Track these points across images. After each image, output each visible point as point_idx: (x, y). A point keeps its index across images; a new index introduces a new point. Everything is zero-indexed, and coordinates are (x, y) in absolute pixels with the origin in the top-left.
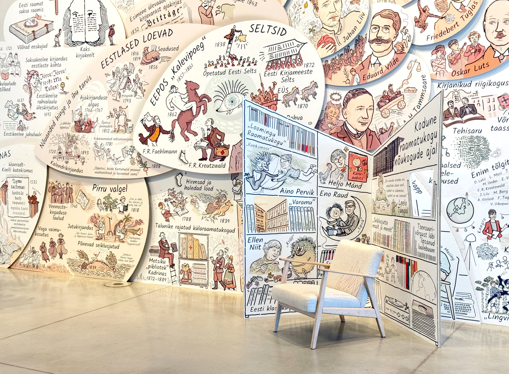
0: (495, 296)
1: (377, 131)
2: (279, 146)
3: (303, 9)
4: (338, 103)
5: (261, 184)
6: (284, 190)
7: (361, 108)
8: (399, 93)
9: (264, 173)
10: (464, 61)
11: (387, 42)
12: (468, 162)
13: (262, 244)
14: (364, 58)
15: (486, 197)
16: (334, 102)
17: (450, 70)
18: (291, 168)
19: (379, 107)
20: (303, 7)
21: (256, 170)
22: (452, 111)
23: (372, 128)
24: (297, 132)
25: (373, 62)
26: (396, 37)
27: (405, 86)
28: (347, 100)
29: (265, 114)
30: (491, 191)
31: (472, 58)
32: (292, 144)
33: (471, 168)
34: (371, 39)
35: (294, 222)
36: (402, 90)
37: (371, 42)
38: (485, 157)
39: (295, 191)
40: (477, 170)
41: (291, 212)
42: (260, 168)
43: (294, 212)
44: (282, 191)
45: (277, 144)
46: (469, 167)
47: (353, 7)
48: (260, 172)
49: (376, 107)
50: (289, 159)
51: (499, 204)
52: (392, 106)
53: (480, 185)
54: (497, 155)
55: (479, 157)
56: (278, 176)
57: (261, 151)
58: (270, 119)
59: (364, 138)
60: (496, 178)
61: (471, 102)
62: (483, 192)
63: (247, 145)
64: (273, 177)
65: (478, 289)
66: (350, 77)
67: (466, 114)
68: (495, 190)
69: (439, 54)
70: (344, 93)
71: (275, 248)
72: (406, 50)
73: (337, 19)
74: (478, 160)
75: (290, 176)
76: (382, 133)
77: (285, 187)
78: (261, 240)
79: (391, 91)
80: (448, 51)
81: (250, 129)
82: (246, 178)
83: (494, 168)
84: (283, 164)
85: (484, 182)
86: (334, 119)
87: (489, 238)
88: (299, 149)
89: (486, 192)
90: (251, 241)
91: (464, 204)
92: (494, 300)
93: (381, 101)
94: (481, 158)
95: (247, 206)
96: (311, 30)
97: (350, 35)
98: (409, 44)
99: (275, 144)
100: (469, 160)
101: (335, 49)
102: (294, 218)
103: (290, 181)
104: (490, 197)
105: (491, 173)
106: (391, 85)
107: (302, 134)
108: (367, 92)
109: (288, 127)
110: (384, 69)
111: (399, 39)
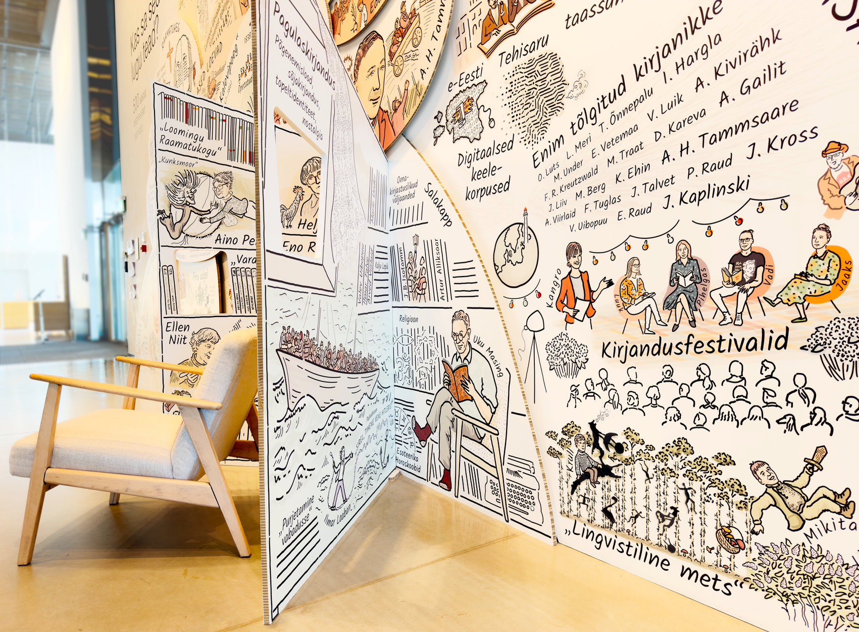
0: (586, 476)
1: (390, 109)
2: (211, 158)
5: (183, 228)
6: (222, 238)
7: (372, 71)
8: (413, 14)
9: (188, 209)
12: (525, 129)
13: (188, 334)
15: (560, 212)
18: (232, 197)
19: (391, 56)
21: (175, 203)
22: (496, 13)
23: (384, 105)
24: (241, 130)
29: (187, 103)
30: (570, 194)
32: (232, 151)
33: (531, 143)
35: (242, 296)
38: (555, 107)
39: (241, 240)
40: (543, 145)
41: (235, 278)
42: (181, 199)
43: (239, 278)
44: (218, 239)
45: (207, 155)
46: (527, 142)
48: (181, 207)
49: (388, 58)
50: (228, 179)
51: (587, 225)
53: (549, 184)
54: (580, 91)
55: (545, 110)
56: (210, 213)
57: (182, 169)
58: (194, 110)
60: (579, 156)
62: (553, 200)
63: (160, 162)
64: (202, 215)
65: (552, 452)
67: (518, 9)
68: (576, 189)
71: (209, 342)
74: (544, 119)
75: (231, 211)
76: (396, 110)
77: (222, 231)
78: (187, 328)
79: (404, 15)
81: (164, 132)
82: (161, 218)
83: (576, 127)
84: (218, 191)
85: (555, 173)
87: (570, 320)
88: (244, 160)
89: (561, 197)
90: (171, 328)
91: (521, 239)
92: (584, 485)
93: (393, 44)
94: (549, 110)
95: (164, 268)
99: (203, 156)
100: (527, 124)
102: (241, 289)
103: (231, 221)
104: (567, 209)
106: (403, 4)
107: (248, 131)
108: (377, 36)
109: (224, 123)
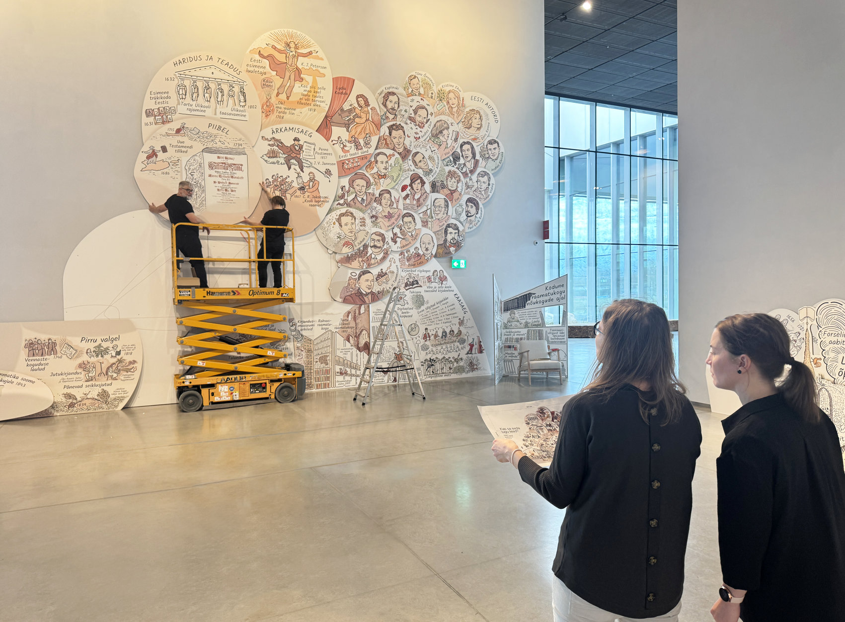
0: (429, 367)
1: (376, 292)
3: (332, 226)
4: (355, 277)
7: (367, 280)
8: (386, 273)
10: (413, 260)
11: (379, 247)
14: (368, 255)
15: (424, 322)
16: (353, 277)
17: (407, 264)
19: (377, 280)
20: (332, 224)
22: (409, 283)
23: (374, 291)
25: (373, 257)
26: (383, 246)
27: (389, 270)
28: (360, 276)
30: (425, 320)
31: (416, 259)
34: (371, 245)
36: (387, 272)
37: (371, 247)
38: (423, 305)
40: (420, 310)
46: (416, 309)
47: (362, 228)
49: (375, 280)
52: (383, 279)
54: (427, 303)
59: (370, 296)
60: (427, 314)
61: (416, 279)
62: (422, 320)
65: (422, 365)
66: (362, 264)
67: (414, 284)
68: (427, 319)
69: (402, 256)
70: (358, 272)
72: (389, 253)
73: (354, 233)
76: (379, 293)
79: (382, 272)
80: (406, 255)
83: (426, 309)
85: (423, 316)
86: (353, 286)
91: (415, 327)
92: (428, 370)
93: (378, 277)
94: (421, 305)
96: (338, 237)
97: (361, 242)
98: (390, 250)
100: (416, 306)
101: (353, 249)
105: (425, 311)
106: (382, 269)
108: (370, 272)
110: (379, 261)
111: (385, 247)
